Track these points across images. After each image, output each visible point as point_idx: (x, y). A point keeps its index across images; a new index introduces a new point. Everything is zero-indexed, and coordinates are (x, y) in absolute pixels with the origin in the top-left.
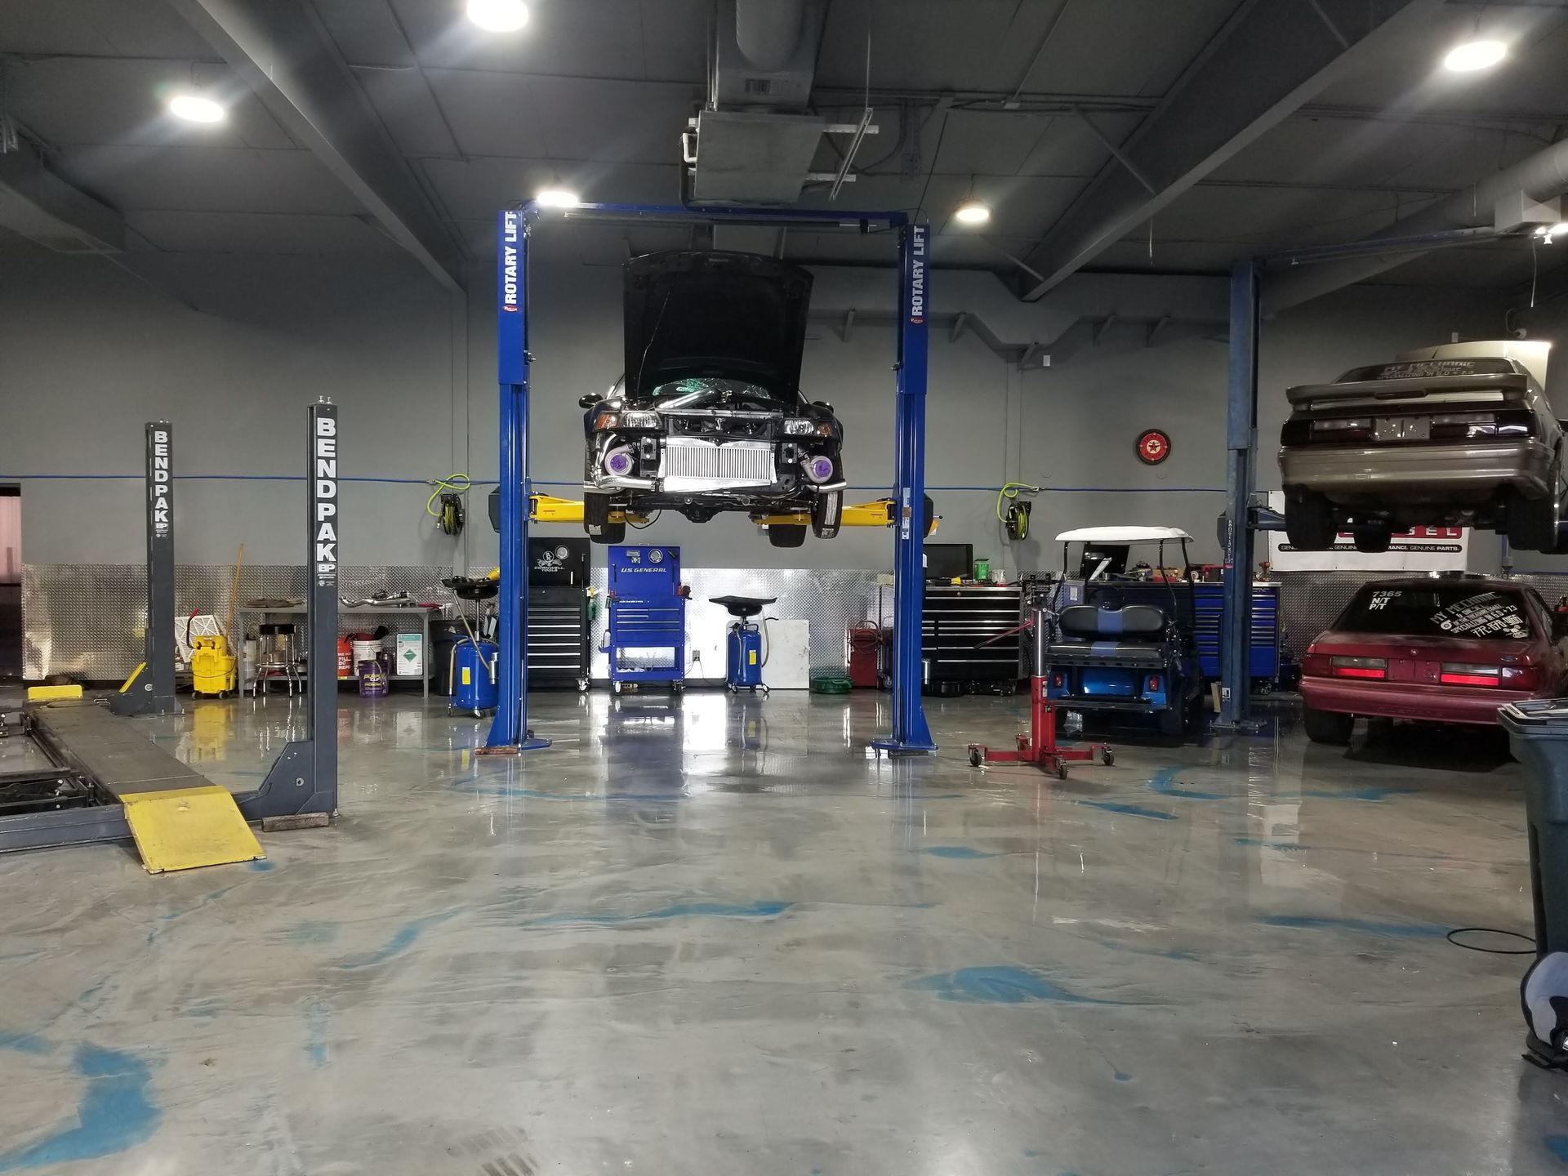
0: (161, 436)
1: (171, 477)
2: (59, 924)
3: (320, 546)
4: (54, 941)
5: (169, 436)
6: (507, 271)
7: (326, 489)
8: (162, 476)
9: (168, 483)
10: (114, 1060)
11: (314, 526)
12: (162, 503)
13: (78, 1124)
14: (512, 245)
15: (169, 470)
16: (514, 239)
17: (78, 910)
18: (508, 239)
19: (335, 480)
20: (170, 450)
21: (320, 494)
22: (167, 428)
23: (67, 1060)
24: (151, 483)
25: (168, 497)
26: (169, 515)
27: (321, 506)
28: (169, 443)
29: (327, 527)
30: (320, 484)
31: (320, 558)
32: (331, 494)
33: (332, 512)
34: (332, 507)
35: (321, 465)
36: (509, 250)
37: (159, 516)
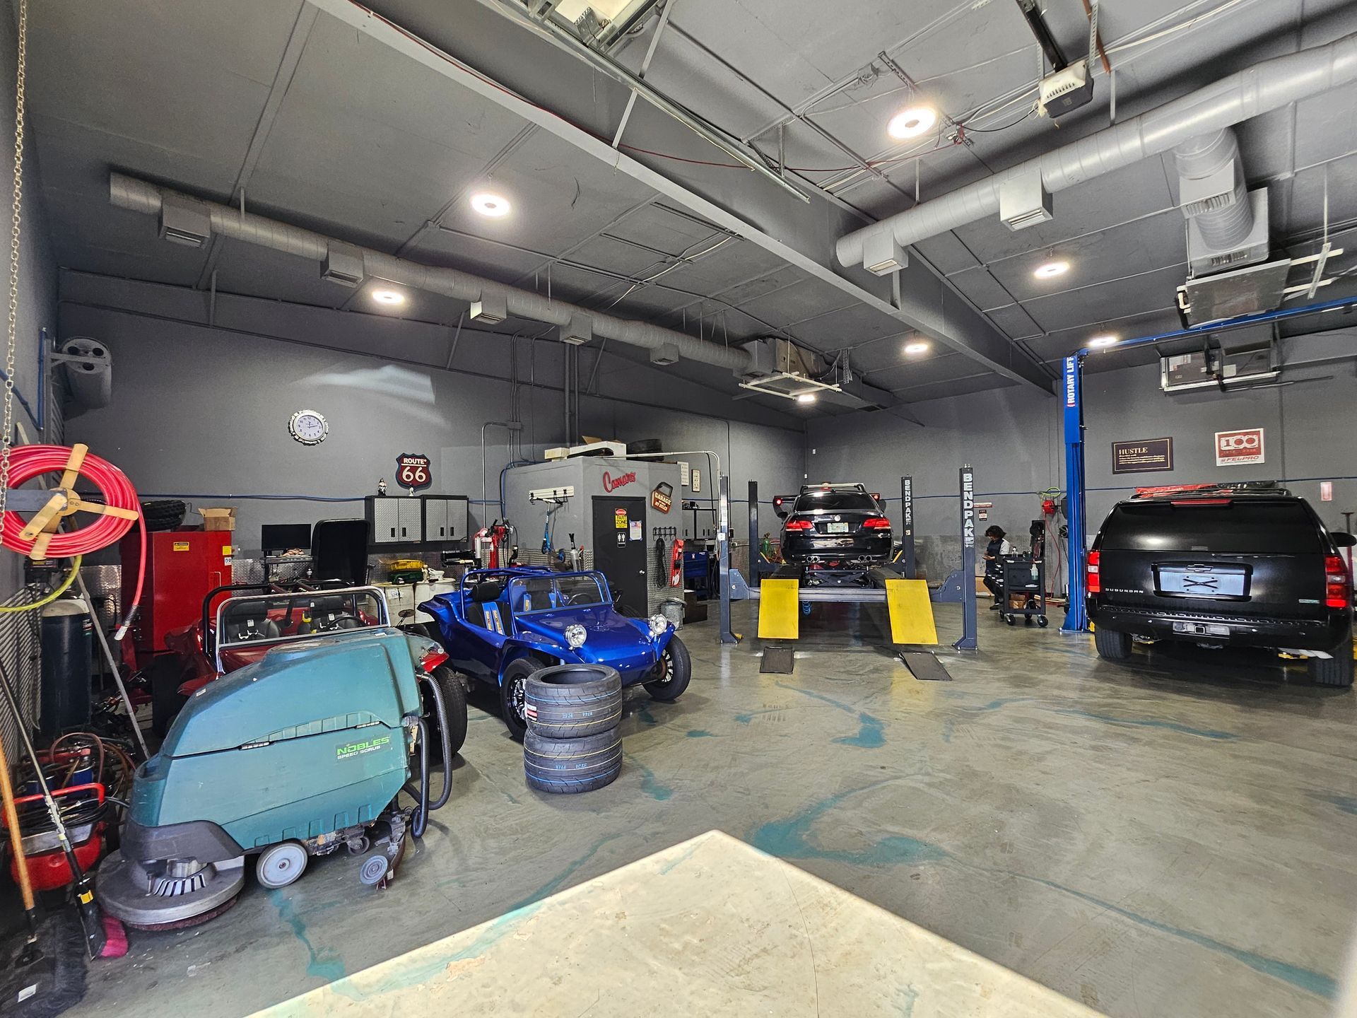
0: (907, 482)
1: (912, 498)
2: (861, 672)
3: (966, 530)
4: (858, 678)
5: (911, 482)
6: (1069, 387)
7: (968, 505)
8: (908, 499)
9: (911, 502)
10: (872, 720)
11: (963, 521)
12: (908, 510)
13: (858, 736)
14: (1071, 374)
15: (911, 496)
16: (1072, 371)
17: (867, 669)
18: (1068, 371)
19: (972, 500)
20: (911, 487)
21: (966, 507)
22: (910, 479)
23: (857, 716)
24: (904, 502)
25: (911, 507)
26: (911, 515)
27: (966, 512)
28: (911, 485)
29: (969, 521)
30: (966, 502)
31: (966, 535)
32: (971, 507)
33: (971, 514)
34: (971, 512)
35: (966, 494)
36: (1069, 376)
37: (907, 515)
